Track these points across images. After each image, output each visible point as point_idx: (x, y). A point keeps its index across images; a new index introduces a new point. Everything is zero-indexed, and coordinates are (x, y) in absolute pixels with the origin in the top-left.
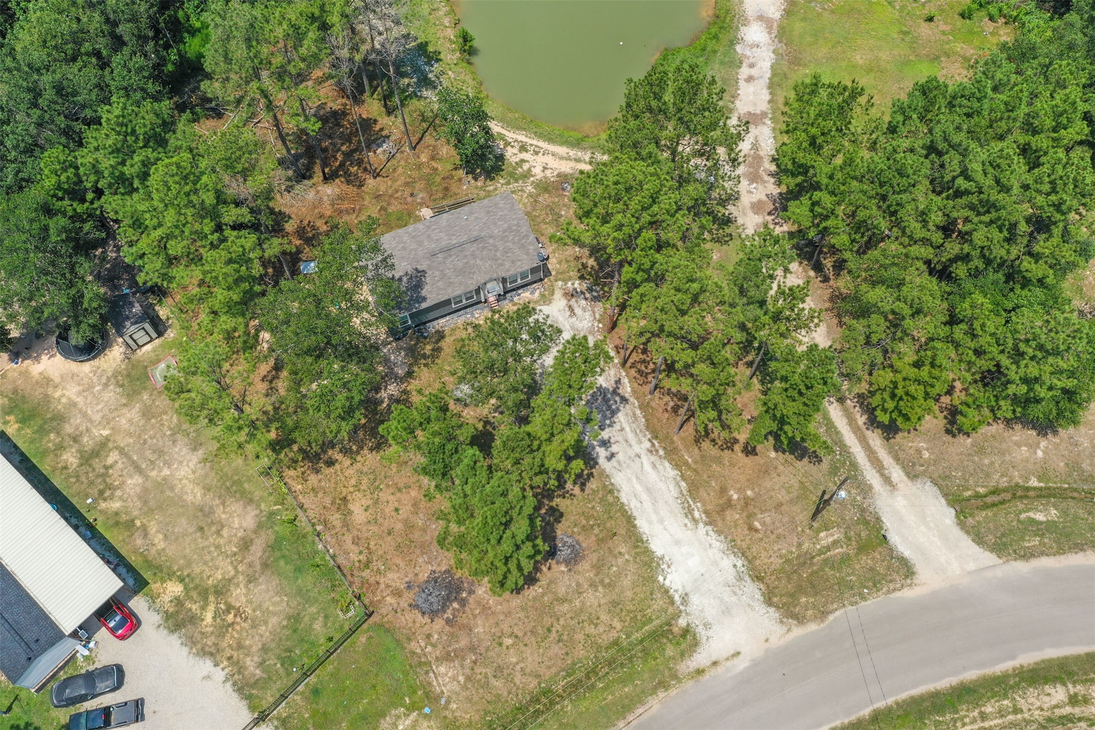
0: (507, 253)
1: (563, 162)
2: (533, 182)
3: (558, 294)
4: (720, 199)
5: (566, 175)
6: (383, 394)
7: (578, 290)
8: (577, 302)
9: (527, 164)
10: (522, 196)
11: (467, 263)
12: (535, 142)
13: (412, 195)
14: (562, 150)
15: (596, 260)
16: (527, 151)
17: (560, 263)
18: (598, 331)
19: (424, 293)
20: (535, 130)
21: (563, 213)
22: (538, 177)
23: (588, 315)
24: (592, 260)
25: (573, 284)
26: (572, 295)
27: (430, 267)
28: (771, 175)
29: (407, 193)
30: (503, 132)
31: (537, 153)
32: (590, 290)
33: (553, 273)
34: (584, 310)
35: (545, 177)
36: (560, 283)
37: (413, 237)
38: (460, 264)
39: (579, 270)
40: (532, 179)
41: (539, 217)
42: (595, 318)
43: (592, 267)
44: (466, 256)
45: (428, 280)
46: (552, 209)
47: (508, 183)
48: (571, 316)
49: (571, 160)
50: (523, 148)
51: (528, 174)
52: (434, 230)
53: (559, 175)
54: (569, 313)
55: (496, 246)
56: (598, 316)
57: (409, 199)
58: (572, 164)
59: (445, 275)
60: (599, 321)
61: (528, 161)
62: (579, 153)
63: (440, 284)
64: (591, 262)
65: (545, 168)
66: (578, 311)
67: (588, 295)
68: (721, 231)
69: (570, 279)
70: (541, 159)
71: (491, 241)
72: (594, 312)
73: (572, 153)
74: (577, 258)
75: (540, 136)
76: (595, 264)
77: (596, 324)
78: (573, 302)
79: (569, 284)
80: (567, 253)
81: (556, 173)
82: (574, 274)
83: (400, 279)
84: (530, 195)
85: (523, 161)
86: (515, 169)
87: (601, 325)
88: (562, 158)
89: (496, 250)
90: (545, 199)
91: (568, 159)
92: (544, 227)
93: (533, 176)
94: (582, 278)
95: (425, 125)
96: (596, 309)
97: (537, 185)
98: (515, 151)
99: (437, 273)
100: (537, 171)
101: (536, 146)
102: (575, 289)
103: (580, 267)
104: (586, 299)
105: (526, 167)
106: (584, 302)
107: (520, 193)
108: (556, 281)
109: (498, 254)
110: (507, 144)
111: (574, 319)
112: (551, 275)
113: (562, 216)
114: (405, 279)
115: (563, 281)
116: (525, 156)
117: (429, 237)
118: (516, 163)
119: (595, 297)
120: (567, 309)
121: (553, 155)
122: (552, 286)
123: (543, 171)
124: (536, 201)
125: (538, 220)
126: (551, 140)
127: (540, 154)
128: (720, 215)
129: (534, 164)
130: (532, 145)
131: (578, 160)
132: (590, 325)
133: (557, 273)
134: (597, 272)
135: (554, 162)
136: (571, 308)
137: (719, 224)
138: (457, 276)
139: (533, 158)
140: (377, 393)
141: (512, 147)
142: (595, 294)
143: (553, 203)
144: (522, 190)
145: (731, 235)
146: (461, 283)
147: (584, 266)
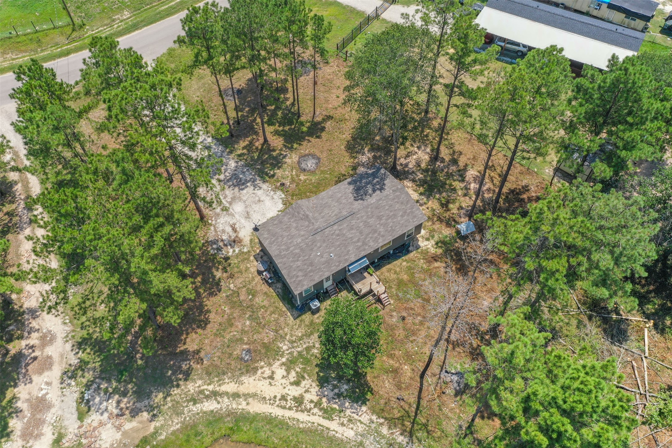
0: (287, 228)
1: (252, 390)
2: (282, 356)
3: (246, 240)
4: (83, 370)
5: (248, 371)
6: (370, 155)
7: (229, 247)
8: (230, 237)
9: (292, 380)
10: (292, 336)
11: (320, 214)
12: (288, 414)
13: (404, 319)
14: (256, 407)
15: (214, 277)
16: (295, 399)
17: (247, 269)
18: (212, 217)
19: (352, 187)
20: (289, 433)
21: (248, 323)
22: (278, 363)
23: (220, 227)
24: (217, 277)
25: (234, 251)
26: (234, 241)
27: (351, 204)
28: (18, 411)
29: (409, 320)
30: (326, 423)
31: (283, 398)
32: (219, 249)
33: (252, 258)
34: (224, 231)
35: (270, 365)
36: (245, 250)
37: (375, 231)
38: (326, 211)
39: (230, 265)
40: (284, 360)
41: (272, 313)
42: (214, 226)
43: (217, 269)
44: (322, 218)
45: (351, 195)
46: (259, 324)
47: (308, 349)
48: (235, 224)
49: (244, 395)
50: (299, 401)
51: (289, 366)
52: (358, 241)
53: (255, 370)
54: (236, 226)
55: (298, 230)
56: (212, 228)
57: (404, 314)
58: (242, 389)
59: (337, 202)
60: (211, 225)
61: (292, 384)
62: (234, 406)
63: (340, 195)
64: (218, 274)
65: (271, 377)
66: (229, 229)
67: (221, 244)
68: (91, 331)
69: (237, 256)
70: (276, 390)
71: (302, 233)
72: (216, 231)
73: (243, 405)
74: (232, 276)
75: (281, 424)
76: (215, 273)
77: (214, 222)
78: (233, 235)
79: (237, 250)
80: (240, 280)
81: (259, 372)
82: (234, 261)
83: (374, 191)
84: (283, 338)
85: (297, 383)
86: (304, 370)
87: (210, 221)
88: (254, 396)
89: (297, 227)
90: (267, 336)
91: (247, 396)
92: (266, 303)
93: (283, 364)
94: (227, 259)
95: (421, 419)
96: (214, 233)
97: (278, 353)
98: (308, 397)
99: (344, 201)
100: (280, 372)
101: (284, 408)
102: (232, 247)
103: (228, 269)
104: (222, 240)
105: (293, 375)
106: (224, 238)
107: (294, 338)
108: (249, 251)
109: (294, 225)
110: (318, 404)
111: (231, 223)
112: (254, 256)
113: (248, 319)
114: (370, 191)
115: (243, 253)
116: (295, 391)
117: (361, 233)
118: (303, 378)
119: (215, 243)
120: (238, 229)
121: (265, 398)
122: (252, 247)
123: (273, 373)
124: (276, 331)
125: (272, 309)
126: (269, 420)
127: (279, 397)
128: (88, 350)
129: (284, 381)
130: (290, 409)
131: (236, 396)
132: (219, 221)
133: (248, 259)
134: (214, 265)
135: (263, 388)
136: (235, 230)
137: (91, 338)
138: (327, 203)
139: (286, 391)
140: (374, 155)
141: (312, 401)
142: (215, 246)
143: (259, 333)
144: (292, 342)
145: (82, 328)
146: (322, 199)
147: (225, 270)
